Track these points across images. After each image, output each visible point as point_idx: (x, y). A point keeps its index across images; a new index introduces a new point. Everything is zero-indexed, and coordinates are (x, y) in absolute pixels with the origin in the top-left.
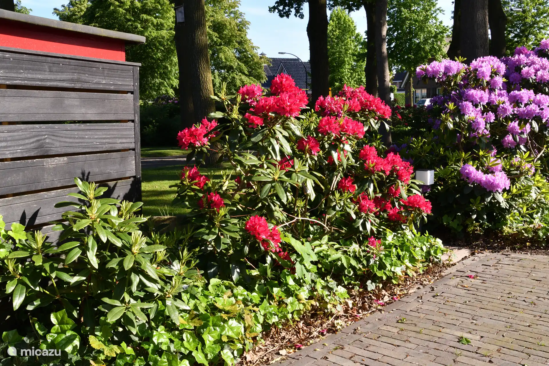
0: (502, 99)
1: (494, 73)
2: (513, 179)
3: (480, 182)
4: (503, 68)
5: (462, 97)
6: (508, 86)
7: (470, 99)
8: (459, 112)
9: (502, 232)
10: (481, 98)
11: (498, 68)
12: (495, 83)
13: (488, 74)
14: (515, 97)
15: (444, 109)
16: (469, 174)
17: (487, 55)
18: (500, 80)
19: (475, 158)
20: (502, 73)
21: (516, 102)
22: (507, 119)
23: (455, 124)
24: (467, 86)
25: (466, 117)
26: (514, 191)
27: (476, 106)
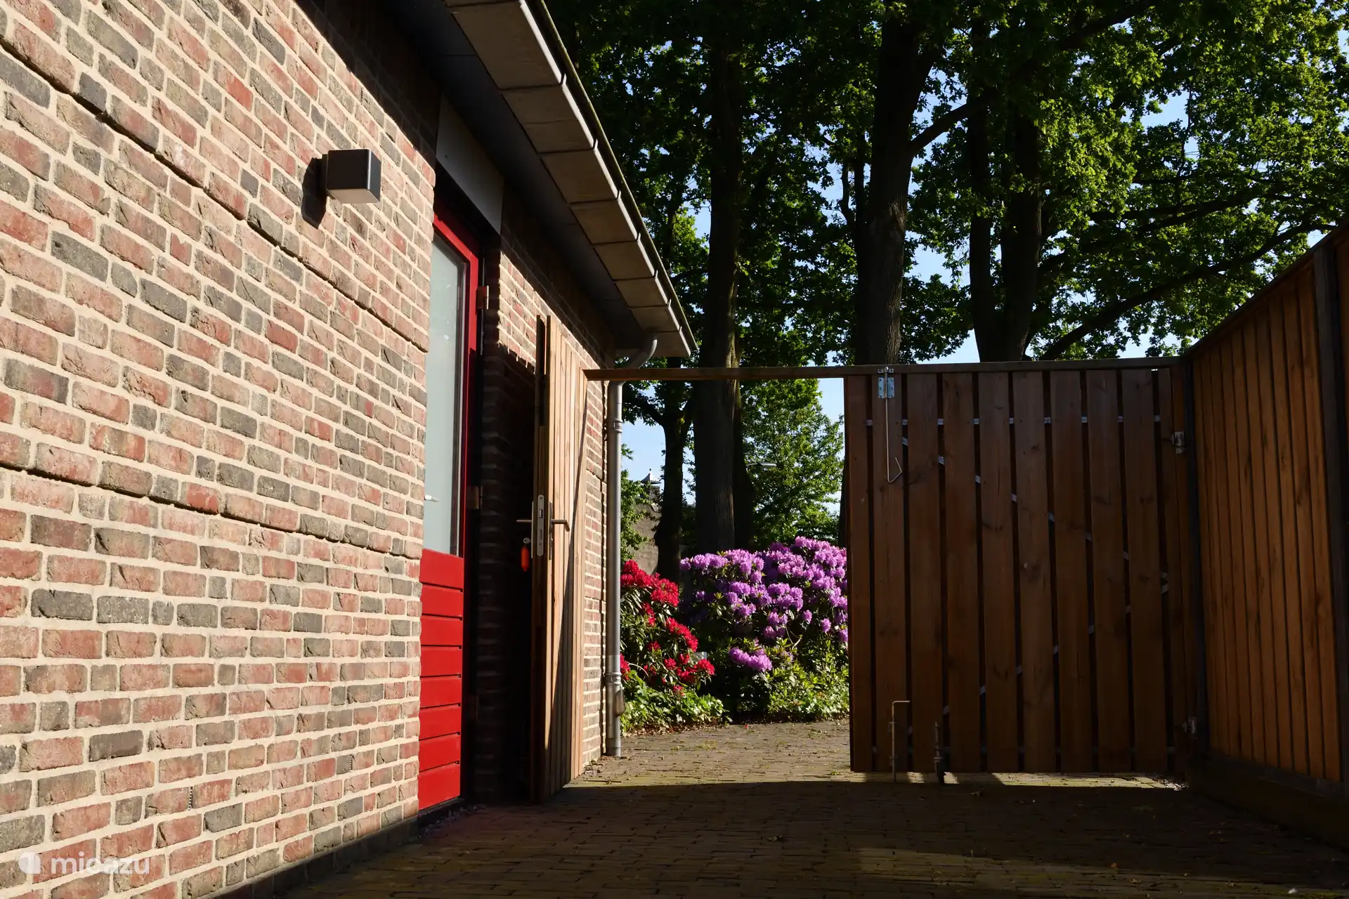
0: (762, 592)
1: (755, 568)
2: (776, 664)
3: (747, 663)
4: (762, 562)
5: (729, 588)
6: (766, 581)
7: (736, 590)
8: (726, 602)
9: (767, 710)
10: (744, 590)
11: (758, 563)
12: (755, 576)
13: (749, 568)
14: (774, 589)
15: (713, 598)
16: (737, 656)
17: (736, 548)
18: (759, 575)
19: (741, 646)
20: (762, 568)
21: (774, 594)
22: (767, 609)
23: (723, 611)
24: (730, 579)
25: (732, 606)
26: (776, 673)
27: (740, 597)
